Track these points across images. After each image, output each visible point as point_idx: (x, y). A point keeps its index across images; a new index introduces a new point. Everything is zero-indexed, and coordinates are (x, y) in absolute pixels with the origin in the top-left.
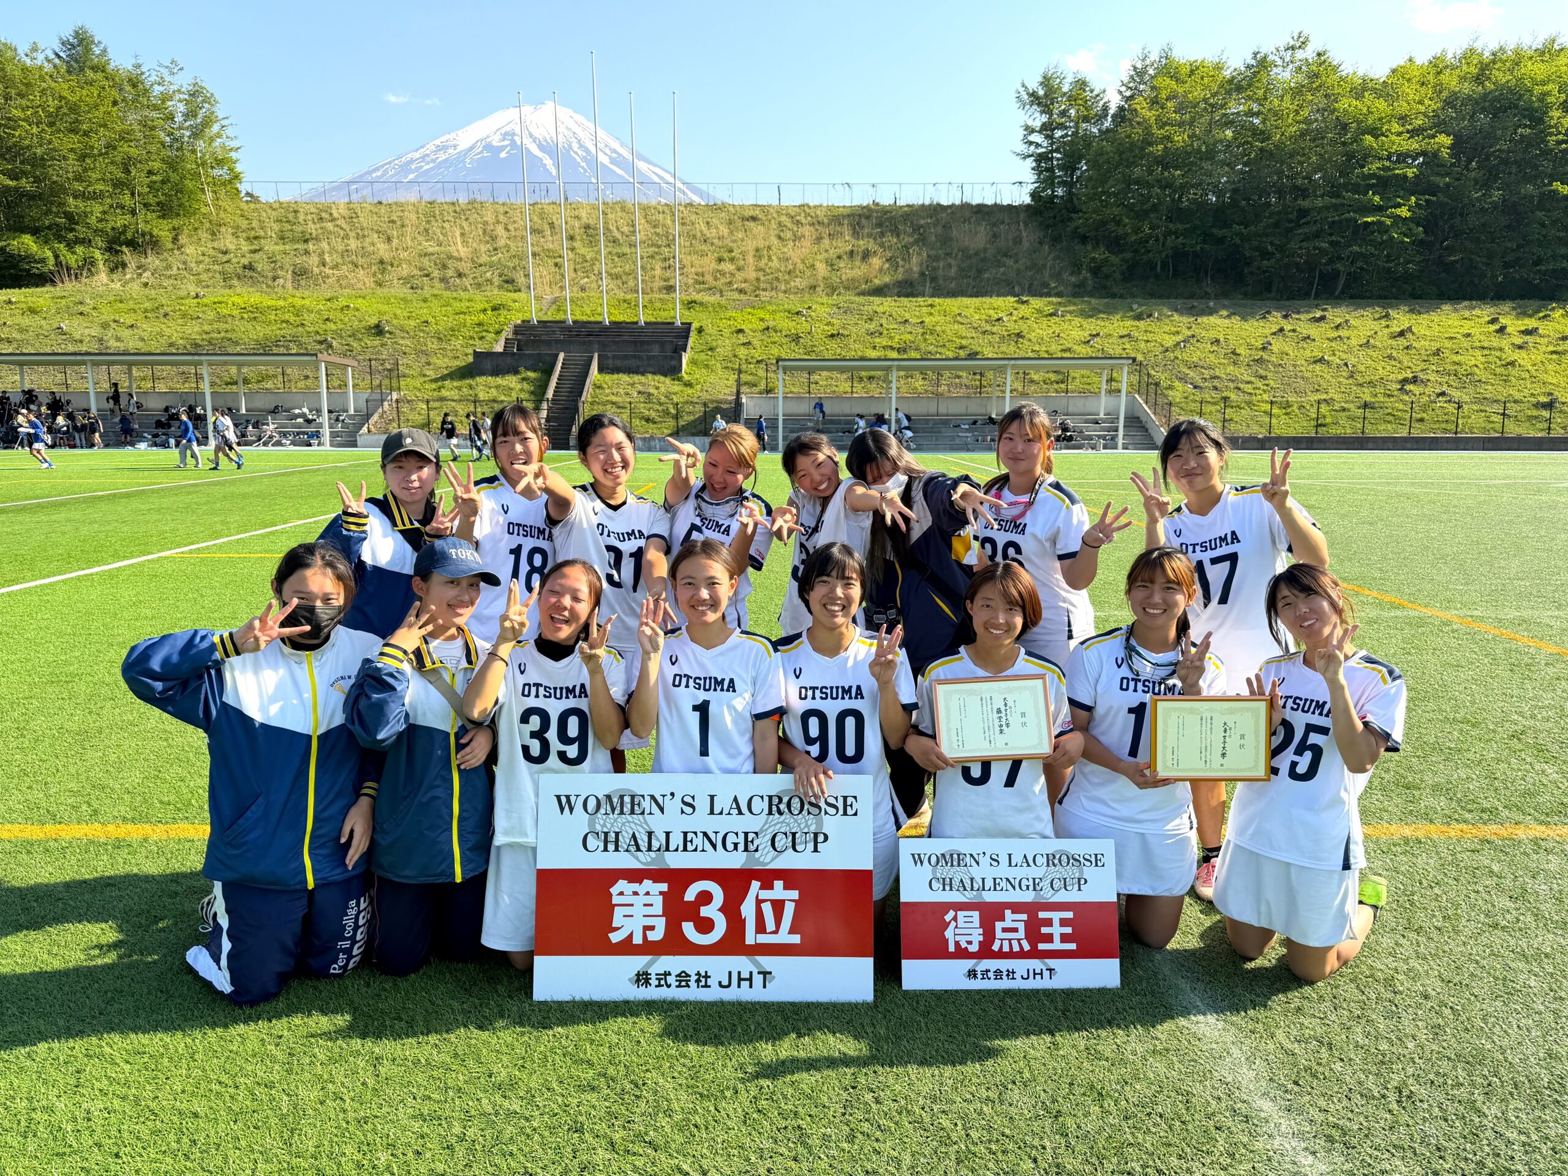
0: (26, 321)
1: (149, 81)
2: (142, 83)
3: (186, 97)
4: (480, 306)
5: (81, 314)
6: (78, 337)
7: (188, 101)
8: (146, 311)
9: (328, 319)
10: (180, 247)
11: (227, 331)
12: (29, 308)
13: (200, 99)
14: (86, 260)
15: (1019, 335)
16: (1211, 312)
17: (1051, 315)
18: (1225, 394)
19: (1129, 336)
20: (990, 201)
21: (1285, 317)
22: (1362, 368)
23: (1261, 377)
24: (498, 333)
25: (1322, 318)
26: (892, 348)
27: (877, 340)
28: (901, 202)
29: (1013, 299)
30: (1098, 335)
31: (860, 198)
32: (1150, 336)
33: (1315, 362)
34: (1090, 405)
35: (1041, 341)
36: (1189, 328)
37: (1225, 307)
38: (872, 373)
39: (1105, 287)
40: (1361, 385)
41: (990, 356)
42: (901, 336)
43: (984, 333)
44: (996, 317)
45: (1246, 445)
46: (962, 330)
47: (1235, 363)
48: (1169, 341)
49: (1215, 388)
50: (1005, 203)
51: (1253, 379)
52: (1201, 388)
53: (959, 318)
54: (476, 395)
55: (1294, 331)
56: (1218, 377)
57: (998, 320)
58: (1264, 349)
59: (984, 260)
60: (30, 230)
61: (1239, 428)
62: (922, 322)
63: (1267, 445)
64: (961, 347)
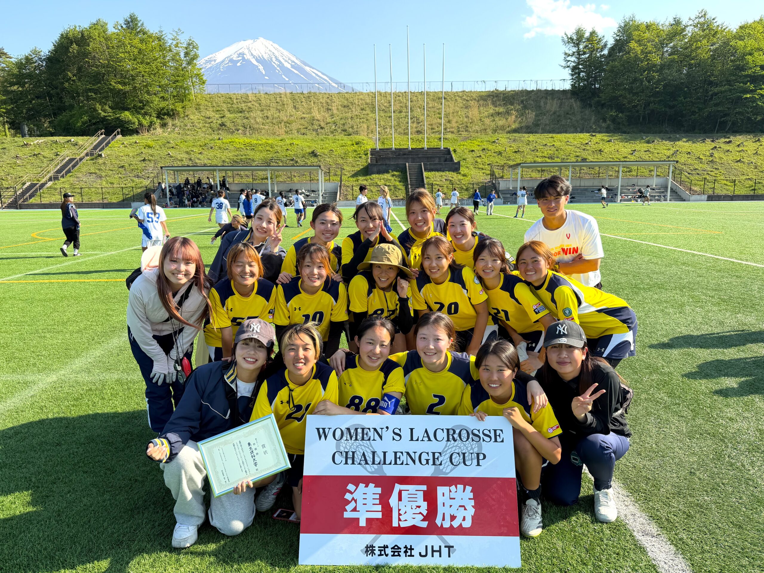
0: (150, 151)
1: (166, 39)
2: (163, 39)
3: (185, 46)
4: (350, 143)
5: (173, 148)
6: (179, 158)
7: (186, 48)
8: (201, 146)
9: (287, 150)
10: (187, 116)
11: (245, 155)
12: (146, 145)
13: (191, 47)
14: (151, 123)
15: (600, 151)
16: (679, 140)
17: (609, 141)
18: (704, 177)
19: (648, 151)
20: (550, 88)
21: (713, 141)
22: (759, 164)
23: (716, 169)
24: (366, 154)
25: (730, 142)
26: (545, 157)
27: (536, 153)
28: (509, 89)
29: (588, 134)
30: (635, 150)
31: (490, 87)
32: (658, 151)
33: (737, 162)
34: (648, 182)
35: (611, 153)
36: (673, 147)
37: (684, 137)
38: (543, 168)
39: (619, 129)
40: (762, 172)
41: (592, 160)
42: (548, 152)
43: (584, 150)
44: (584, 143)
45: (725, 199)
46: (573, 148)
47: (701, 163)
48: (669, 153)
49: (698, 174)
50: (557, 89)
51: (713, 170)
52: (692, 174)
53: (568, 143)
54: (376, 183)
55: (720, 147)
56: (697, 169)
57: (587, 144)
58: (711, 156)
59: (559, 116)
60: (128, 109)
61: (719, 192)
62: (553, 145)
63: (734, 199)
64: (577, 156)
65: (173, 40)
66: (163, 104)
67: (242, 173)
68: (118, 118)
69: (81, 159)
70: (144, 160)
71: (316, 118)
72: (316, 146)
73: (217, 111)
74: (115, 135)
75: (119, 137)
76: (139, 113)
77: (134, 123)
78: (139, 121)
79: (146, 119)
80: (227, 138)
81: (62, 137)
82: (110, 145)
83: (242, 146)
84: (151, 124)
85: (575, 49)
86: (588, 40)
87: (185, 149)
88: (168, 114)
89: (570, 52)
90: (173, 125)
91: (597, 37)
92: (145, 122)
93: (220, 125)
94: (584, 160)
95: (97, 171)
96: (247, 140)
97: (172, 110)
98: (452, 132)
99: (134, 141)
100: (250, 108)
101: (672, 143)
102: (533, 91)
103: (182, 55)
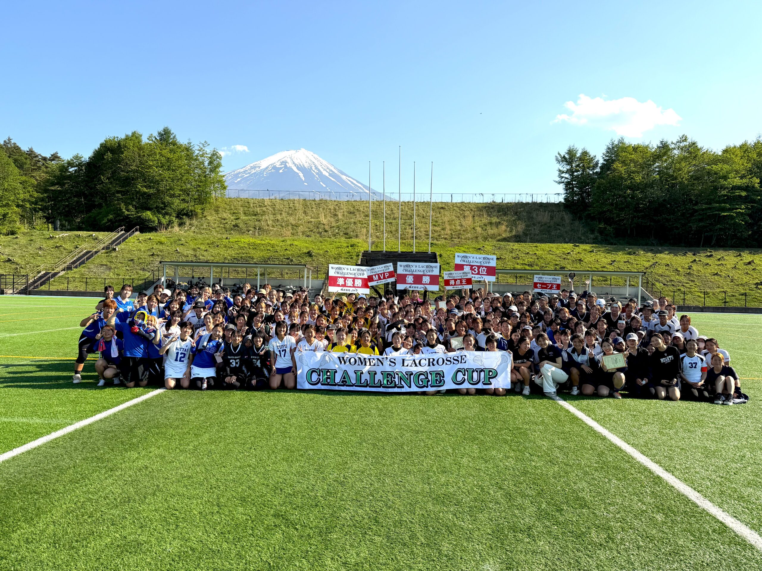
0: (161, 247)
1: (194, 149)
2: (191, 149)
3: (209, 156)
4: (345, 245)
6: (186, 254)
7: (210, 158)
10: (205, 217)
11: (246, 253)
12: (159, 242)
13: (215, 157)
14: (170, 221)
15: (580, 260)
16: (661, 252)
17: (591, 252)
18: (678, 288)
19: (628, 262)
20: (545, 201)
21: (694, 255)
22: (736, 278)
23: (692, 281)
24: (358, 256)
25: (711, 256)
26: (525, 265)
27: (518, 261)
28: (505, 201)
29: (572, 245)
30: (615, 261)
31: (488, 199)
32: (638, 262)
33: (714, 275)
34: (621, 291)
35: (590, 263)
36: (653, 259)
37: (666, 250)
39: (606, 240)
40: (738, 285)
41: (570, 268)
42: (529, 260)
43: (564, 259)
44: (566, 252)
45: (695, 310)
46: (554, 257)
47: (678, 275)
48: (647, 264)
49: (673, 285)
50: (551, 202)
51: (688, 282)
52: (667, 285)
53: (550, 252)
55: (700, 261)
56: (673, 281)
57: (568, 253)
58: (689, 269)
59: (549, 227)
60: (149, 209)
61: (690, 302)
62: (535, 254)
63: (704, 310)
64: (556, 265)
65: (199, 150)
66: (183, 206)
67: (239, 269)
68: (140, 217)
69: (96, 252)
70: (153, 255)
71: (322, 222)
72: (314, 247)
73: (234, 213)
74: (133, 231)
75: (138, 233)
76: (159, 212)
77: (154, 222)
78: (159, 220)
79: (165, 219)
80: (235, 237)
81: (85, 232)
82: (127, 240)
83: (246, 246)
84: (170, 223)
85: (568, 167)
86: (581, 159)
87: (193, 246)
88: (187, 215)
89: (565, 170)
90: (190, 225)
91: (589, 156)
92: (164, 221)
93: (234, 226)
94: (563, 268)
95: (108, 263)
96: (252, 240)
97: (191, 211)
98: (446, 239)
99: (149, 237)
100: (264, 212)
101: (653, 255)
102: (528, 204)
103: (206, 164)
